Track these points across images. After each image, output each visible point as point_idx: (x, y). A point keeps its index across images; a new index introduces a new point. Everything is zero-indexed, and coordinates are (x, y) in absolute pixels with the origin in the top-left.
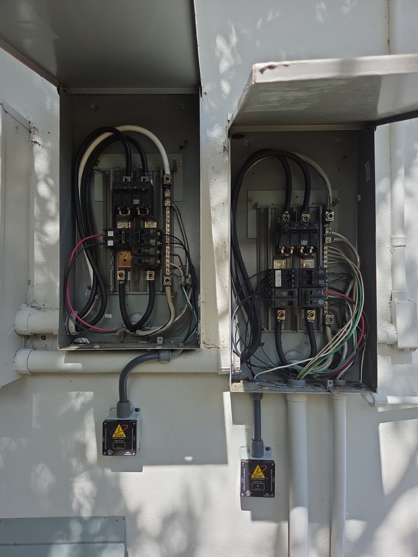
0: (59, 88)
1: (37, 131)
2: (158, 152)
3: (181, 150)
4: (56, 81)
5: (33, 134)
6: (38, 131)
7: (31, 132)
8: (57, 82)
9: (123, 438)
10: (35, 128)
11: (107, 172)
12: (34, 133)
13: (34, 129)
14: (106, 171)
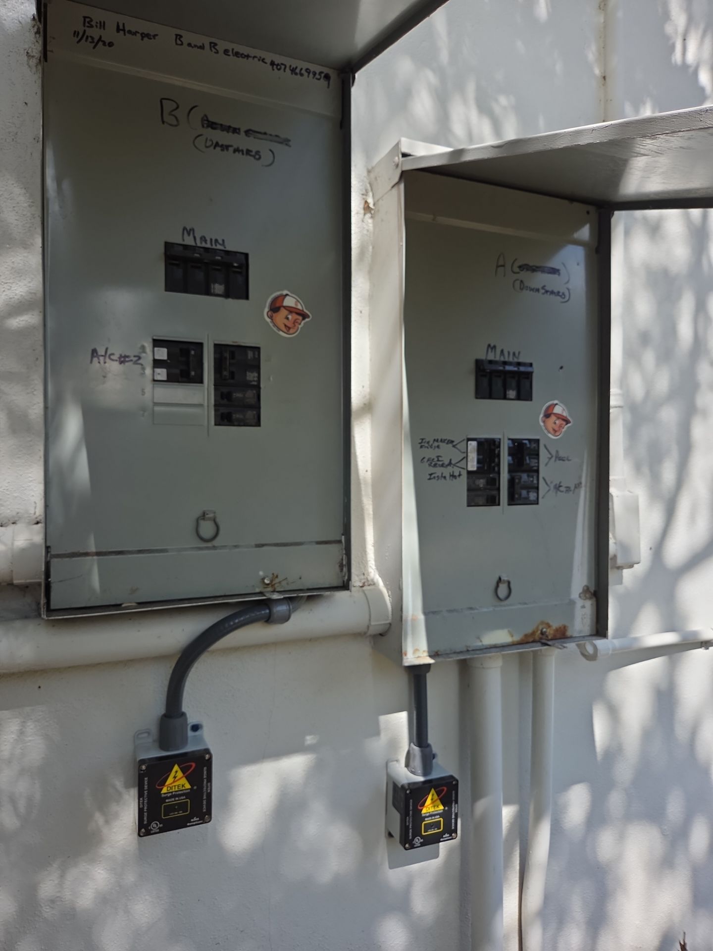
9: (184, 791)
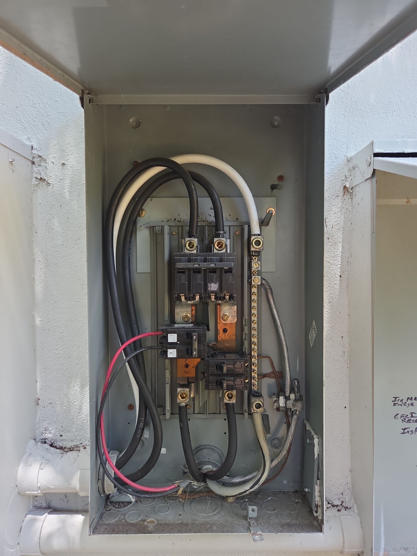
0: (83, 96)
1: (44, 161)
2: (240, 195)
3: (273, 191)
4: (78, 84)
5: (37, 166)
6: (47, 162)
7: (34, 164)
8: (80, 86)
10: (40, 156)
11: (157, 227)
12: (40, 165)
13: (40, 159)
14: (155, 226)
